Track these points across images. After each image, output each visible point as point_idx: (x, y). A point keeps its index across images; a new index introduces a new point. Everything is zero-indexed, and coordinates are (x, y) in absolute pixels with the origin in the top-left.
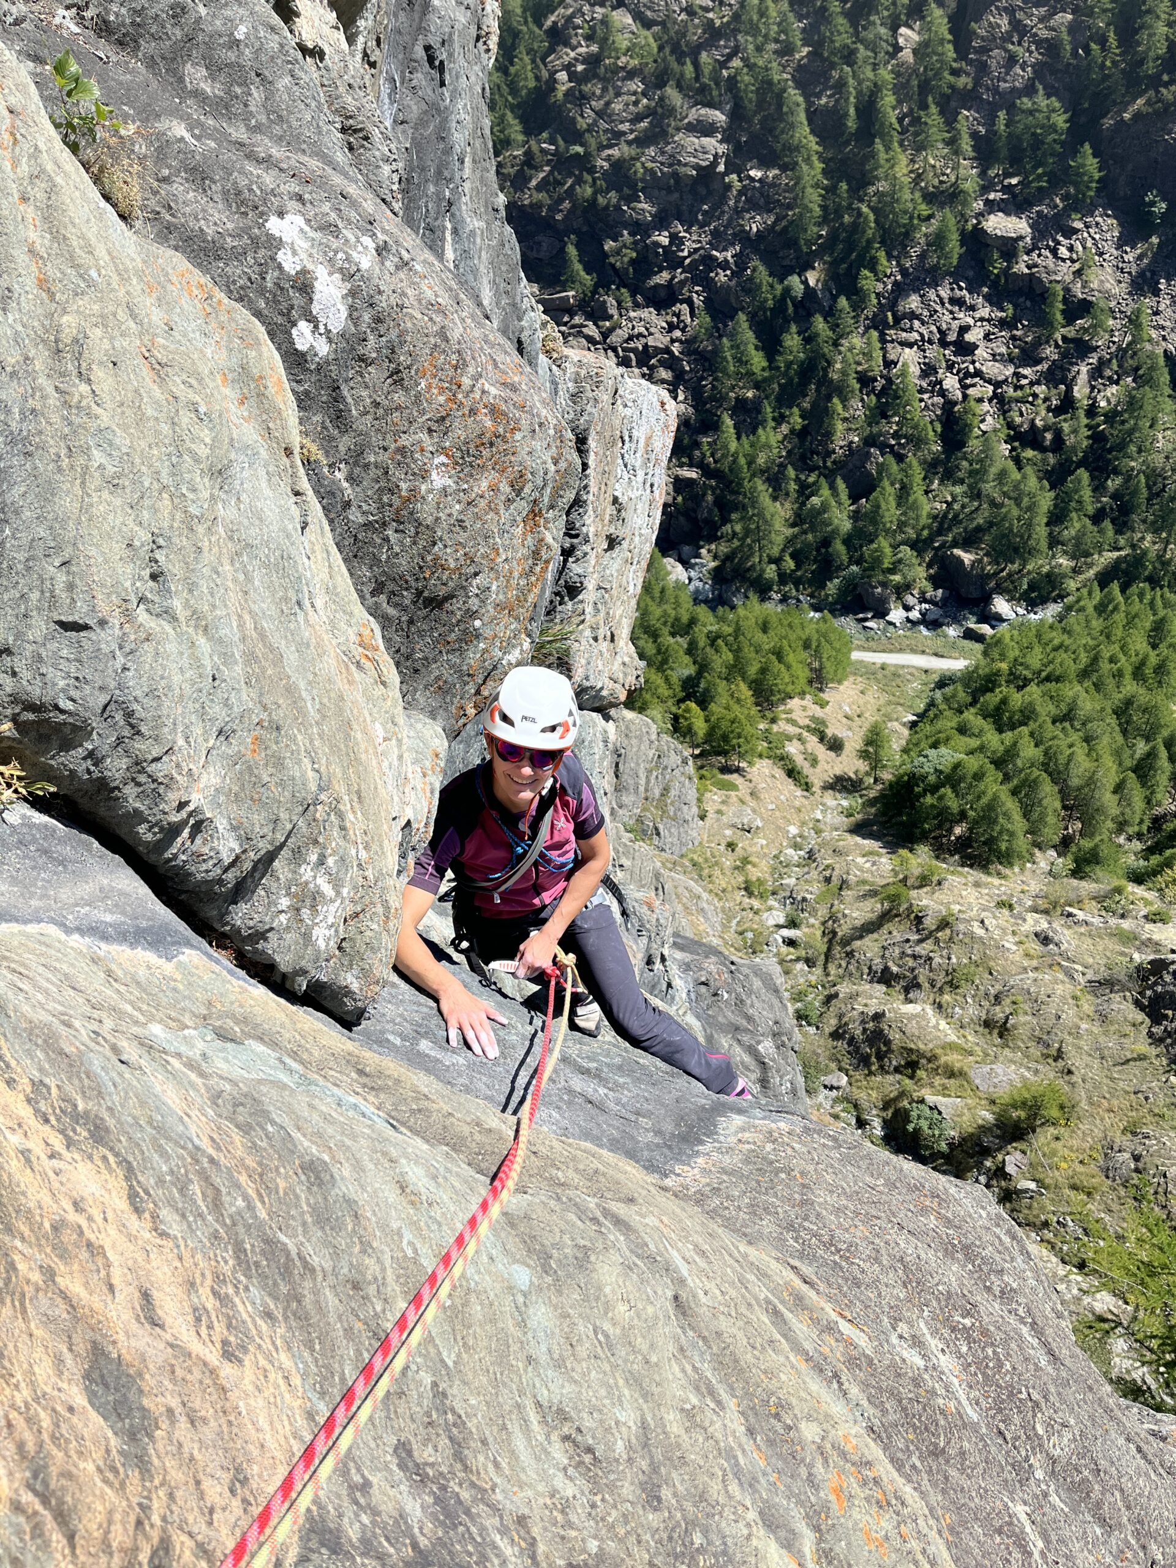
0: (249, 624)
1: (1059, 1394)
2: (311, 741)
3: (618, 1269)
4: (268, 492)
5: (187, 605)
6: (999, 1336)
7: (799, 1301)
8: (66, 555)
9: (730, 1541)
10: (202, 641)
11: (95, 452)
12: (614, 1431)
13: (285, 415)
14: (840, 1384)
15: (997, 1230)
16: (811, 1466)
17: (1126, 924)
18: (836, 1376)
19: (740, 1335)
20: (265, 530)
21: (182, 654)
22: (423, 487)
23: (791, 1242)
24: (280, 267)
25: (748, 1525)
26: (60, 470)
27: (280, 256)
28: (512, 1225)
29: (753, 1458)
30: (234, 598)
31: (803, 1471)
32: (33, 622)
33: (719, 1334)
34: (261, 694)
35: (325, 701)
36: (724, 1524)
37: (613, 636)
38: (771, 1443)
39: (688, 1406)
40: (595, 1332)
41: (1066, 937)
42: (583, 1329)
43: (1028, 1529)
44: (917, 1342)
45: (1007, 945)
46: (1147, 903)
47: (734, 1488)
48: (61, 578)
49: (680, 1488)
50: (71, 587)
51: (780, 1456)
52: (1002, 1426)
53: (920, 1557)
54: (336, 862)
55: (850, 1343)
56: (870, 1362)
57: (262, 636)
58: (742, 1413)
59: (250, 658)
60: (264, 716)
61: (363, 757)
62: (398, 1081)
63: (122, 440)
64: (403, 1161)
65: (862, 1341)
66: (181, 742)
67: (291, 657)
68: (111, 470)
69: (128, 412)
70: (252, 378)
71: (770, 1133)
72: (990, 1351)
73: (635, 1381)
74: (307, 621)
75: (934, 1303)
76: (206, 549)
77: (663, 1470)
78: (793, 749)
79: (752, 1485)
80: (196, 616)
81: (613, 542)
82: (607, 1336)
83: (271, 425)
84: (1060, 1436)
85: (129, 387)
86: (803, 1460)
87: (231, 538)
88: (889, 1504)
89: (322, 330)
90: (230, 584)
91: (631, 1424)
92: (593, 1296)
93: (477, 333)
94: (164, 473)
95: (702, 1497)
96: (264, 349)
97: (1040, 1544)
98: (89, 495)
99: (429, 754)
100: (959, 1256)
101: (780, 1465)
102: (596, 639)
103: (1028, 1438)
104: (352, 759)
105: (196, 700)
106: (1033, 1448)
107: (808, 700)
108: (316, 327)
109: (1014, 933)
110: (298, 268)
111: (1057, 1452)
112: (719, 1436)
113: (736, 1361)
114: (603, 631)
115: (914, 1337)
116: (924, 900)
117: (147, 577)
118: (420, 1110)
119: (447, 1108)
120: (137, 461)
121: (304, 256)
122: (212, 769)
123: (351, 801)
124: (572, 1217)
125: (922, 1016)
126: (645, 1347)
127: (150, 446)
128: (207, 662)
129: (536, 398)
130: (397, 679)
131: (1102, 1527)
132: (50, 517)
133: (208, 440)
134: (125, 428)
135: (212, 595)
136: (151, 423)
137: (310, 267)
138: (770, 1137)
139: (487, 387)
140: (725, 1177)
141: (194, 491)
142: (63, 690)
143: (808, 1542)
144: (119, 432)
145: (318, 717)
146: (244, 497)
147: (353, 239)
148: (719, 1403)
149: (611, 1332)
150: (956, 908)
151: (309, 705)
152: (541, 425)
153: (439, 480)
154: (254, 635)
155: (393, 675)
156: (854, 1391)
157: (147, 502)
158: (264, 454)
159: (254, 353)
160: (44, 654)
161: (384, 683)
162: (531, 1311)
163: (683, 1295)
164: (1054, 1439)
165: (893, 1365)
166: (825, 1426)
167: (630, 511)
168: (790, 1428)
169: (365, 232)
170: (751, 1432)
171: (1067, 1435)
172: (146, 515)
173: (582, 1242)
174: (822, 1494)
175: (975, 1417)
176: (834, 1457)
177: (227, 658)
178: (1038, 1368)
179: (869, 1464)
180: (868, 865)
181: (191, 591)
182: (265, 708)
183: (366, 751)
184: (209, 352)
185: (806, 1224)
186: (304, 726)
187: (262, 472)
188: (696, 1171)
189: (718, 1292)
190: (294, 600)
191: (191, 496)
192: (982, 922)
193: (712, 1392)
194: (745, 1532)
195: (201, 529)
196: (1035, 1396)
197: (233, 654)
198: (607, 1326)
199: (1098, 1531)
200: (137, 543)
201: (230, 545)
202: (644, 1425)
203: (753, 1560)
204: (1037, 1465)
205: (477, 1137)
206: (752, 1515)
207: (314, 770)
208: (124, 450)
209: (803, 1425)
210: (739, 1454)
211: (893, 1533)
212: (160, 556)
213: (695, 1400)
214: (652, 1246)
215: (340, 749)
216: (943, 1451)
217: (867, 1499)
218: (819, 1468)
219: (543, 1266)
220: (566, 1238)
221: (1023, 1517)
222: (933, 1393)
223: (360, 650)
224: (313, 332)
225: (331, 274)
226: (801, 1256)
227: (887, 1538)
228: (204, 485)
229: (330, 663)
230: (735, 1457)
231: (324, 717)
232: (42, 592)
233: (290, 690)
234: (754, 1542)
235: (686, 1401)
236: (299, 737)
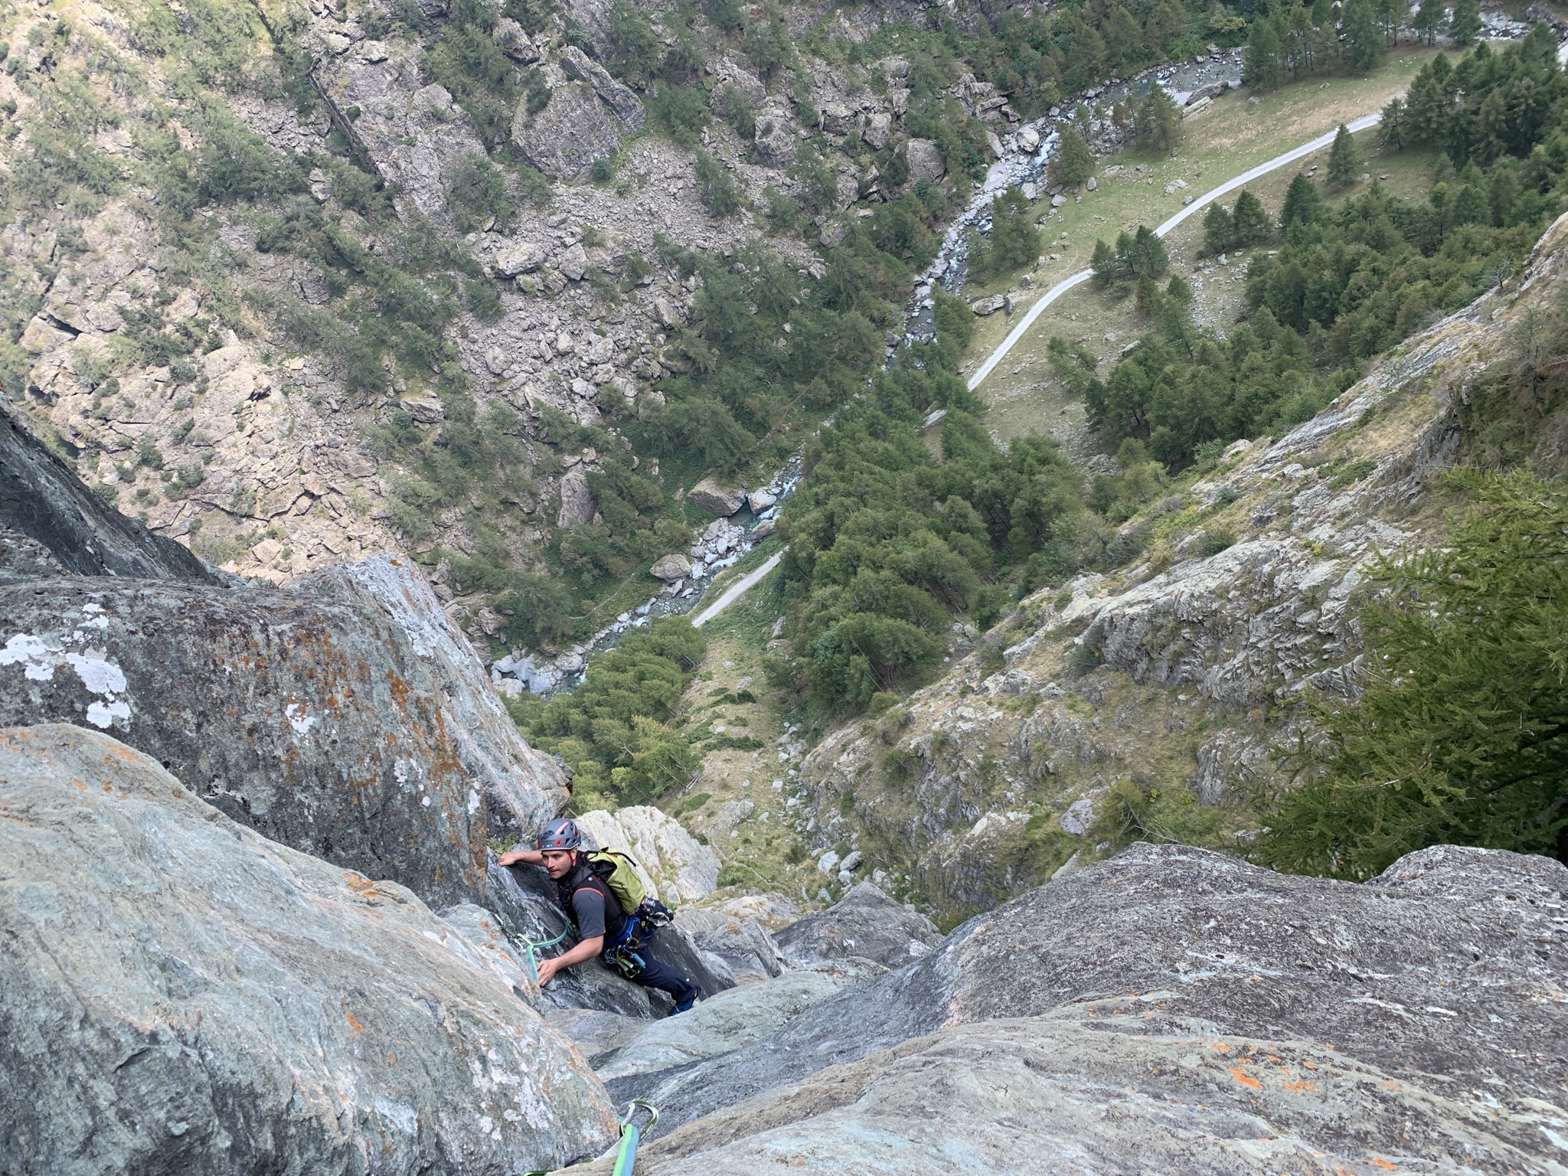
0: (267, 939)
1: (1309, 909)
2: (394, 980)
3: (972, 1075)
4: (189, 835)
5: (207, 966)
6: (1239, 911)
7: (1105, 1011)
8: (78, 1012)
9: (1214, 1164)
10: (243, 982)
11: (33, 915)
12: (1076, 1168)
13: (150, 769)
14: (1180, 1026)
15: (1172, 858)
16: (1213, 1080)
17: (1050, 627)
18: (1171, 1024)
19: (1089, 1050)
20: (213, 862)
21: (237, 1004)
22: (296, 741)
23: (1062, 991)
24: (35, 682)
25: (1215, 1144)
26: (15, 955)
27: (29, 674)
28: (880, 1113)
29: (1175, 1109)
30: (238, 930)
31: (1212, 1087)
32: (96, 1089)
33: (1076, 1061)
34: (325, 981)
35: (375, 944)
36: (1200, 1158)
37: (515, 757)
38: (1175, 1091)
39: (1104, 1114)
40: (1000, 1123)
41: (1024, 674)
42: (990, 1129)
43: (1382, 1005)
44: (1197, 965)
45: (994, 717)
46: (1049, 599)
47: (1181, 1133)
48: (90, 1034)
49: (1152, 1164)
50: (105, 1033)
51: (1190, 1093)
52: (1299, 962)
53: (1335, 1070)
54: (497, 1052)
55: (1160, 1003)
56: (1185, 1002)
57: (285, 939)
58: (1140, 1092)
59: (292, 962)
60: (342, 994)
61: (441, 960)
62: (702, 1130)
63: (46, 888)
64: (767, 1145)
65: (1166, 994)
66: (297, 1072)
67: (322, 936)
68: (58, 918)
69: (31, 865)
70: (101, 765)
71: (976, 940)
72: (1244, 926)
73: (1056, 1128)
74: (306, 900)
75: (1183, 933)
76: (184, 911)
77: (1130, 1163)
78: (719, 727)
79: (1192, 1123)
80: (221, 970)
81: (450, 689)
82: (1010, 1120)
83: (147, 785)
84: (1338, 933)
85: (16, 846)
86: (1205, 1081)
87: (193, 890)
88: (1282, 1058)
89: (111, 698)
90: (226, 923)
91: (1081, 1154)
92: (974, 1106)
93: (233, 600)
94: (101, 882)
95: (1172, 1156)
96: (90, 737)
97: (1399, 1006)
98: (56, 952)
99: (481, 929)
100: (1167, 891)
101: (1195, 1097)
102: (505, 770)
103: (1321, 954)
104: (434, 968)
105: (281, 1029)
106: (1332, 957)
107: (697, 683)
108: (105, 700)
109: (990, 703)
110: (52, 670)
111: (1347, 946)
112: (1140, 1112)
113: (1103, 1065)
114: (506, 759)
115: (1192, 964)
116: (912, 741)
117: (159, 972)
118: (738, 1130)
119: (754, 1112)
120: (73, 892)
121: (48, 658)
122: (339, 1073)
123: (464, 999)
124: (911, 1075)
125: (993, 824)
126: (1040, 1103)
127: (73, 874)
128: (262, 992)
129: (321, 606)
130: (409, 891)
131: (1424, 964)
132: (39, 996)
133: (113, 831)
134: (39, 877)
135: (220, 941)
136: (58, 857)
137: (60, 662)
138: (979, 942)
139: (278, 629)
140: (979, 999)
141: (137, 876)
142: (169, 1119)
143: (1261, 1123)
144: (39, 884)
145: (381, 960)
146: (175, 852)
147: (77, 615)
148: (1119, 1096)
149: (1010, 1115)
150: (936, 726)
151: (367, 957)
152: (343, 620)
153: (302, 726)
154: (279, 944)
155: (404, 891)
156: (1192, 1022)
157: (107, 917)
158: (160, 810)
159: (85, 747)
160: (128, 1106)
161: (402, 901)
162: (947, 1151)
163: (1031, 1057)
164: (1336, 939)
165: (1198, 990)
166: (1196, 1051)
167: (443, 657)
168: (1177, 1071)
169: (83, 602)
170: (1157, 1097)
171: (1341, 929)
172: (116, 927)
173: (934, 1081)
174: (1238, 1089)
175: (1279, 973)
176: (1221, 1064)
177: (275, 977)
178: (1281, 906)
179: (1246, 1048)
180: (852, 756)
181: (201, 953)
182: (337, 989)
183: (440, 955)
184: (49, 774)
185: (1059, 970)
186: (377, 975)
187: (171, 824)
188: (956, 1016)
189: (1049, 1040)
190: (283, 893)
191: (136, 882)
192: (962, 717)
193: (1109, 1095)
194: (1218, 1149)
195: (167, 900)
196: (1297, 923)
197: (276, 971)
198: (1004, 1114)
199: (1424, 969)
200: (128, 952)
201: (197, 896)
202: (1090, 1149)
203: (1240, 1161)
204: (1345, 966)
205: (795, 1106)
206: (1211, 1138)
207: (416, 1000)
208: (55, 893)
209: (1183, 1063)
210: (1164, 1112)
211: (1304, 1073)
212: (154, 947)
213: (1104, 1107)
214: (978, 1047)
215: (419, 969)
216: (1282, 1009)
217: (1267, 1067)
218: (1220, 1077)
219: (925, 1116)
220: (921, 1088)
221: (1371, 1001)
222: (1238, 980)
223: (361, 893)
224: (106, 706)
225: (82, 653)
226: (1076, 991)
227: (1304, 1078)
228: (140, 866)
229: (353, 916)
230: (1164, 1117)
231: (386, 956)
232: (84, 1059)
233: (343, 959)
234: (1230, 1149)
235: (1099, 1111)
236: (383, 986)
